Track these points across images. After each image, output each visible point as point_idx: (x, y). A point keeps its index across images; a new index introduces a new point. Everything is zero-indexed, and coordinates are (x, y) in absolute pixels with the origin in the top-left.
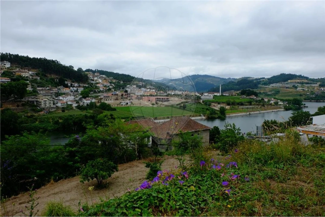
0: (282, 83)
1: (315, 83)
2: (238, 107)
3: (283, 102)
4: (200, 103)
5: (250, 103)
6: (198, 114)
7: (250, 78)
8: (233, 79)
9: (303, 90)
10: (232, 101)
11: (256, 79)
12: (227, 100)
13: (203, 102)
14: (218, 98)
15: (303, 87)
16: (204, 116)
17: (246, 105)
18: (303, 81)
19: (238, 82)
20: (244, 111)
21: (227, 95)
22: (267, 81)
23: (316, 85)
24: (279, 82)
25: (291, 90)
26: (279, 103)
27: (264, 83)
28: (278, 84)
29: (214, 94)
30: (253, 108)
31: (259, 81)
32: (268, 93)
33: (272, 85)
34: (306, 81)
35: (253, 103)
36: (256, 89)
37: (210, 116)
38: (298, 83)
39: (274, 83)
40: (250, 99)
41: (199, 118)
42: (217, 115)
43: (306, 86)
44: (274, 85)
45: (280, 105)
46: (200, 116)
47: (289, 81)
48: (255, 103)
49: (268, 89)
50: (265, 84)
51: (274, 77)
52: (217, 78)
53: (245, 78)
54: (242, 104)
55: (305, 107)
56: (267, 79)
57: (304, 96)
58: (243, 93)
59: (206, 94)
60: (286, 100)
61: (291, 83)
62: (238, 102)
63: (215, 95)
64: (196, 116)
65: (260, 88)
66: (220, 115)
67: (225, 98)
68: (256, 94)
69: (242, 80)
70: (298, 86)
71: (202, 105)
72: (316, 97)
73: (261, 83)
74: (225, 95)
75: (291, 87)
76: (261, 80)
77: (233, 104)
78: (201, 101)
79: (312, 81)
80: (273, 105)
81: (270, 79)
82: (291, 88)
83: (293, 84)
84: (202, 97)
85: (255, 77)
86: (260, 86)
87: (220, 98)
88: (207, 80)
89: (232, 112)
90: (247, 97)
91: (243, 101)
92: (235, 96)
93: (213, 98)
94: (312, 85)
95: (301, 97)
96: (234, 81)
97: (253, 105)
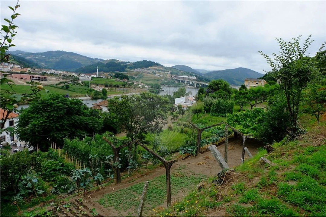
0: (144, 69)
1: (168, 70)
2: (116, 89)
3: (147, 86)
4: (79, 83)
5: (124, 86)
6: (83, 94)
7: (117, 61)
8: (100, 59)
9: (160, 76)
10: (109, 83)
11: (123, 63)
12: (105, 82)
13: (82, 83)
14: (96, 80)
15: (159, 73)
16: (89, 97)
17: (121, 87)
18: (159, 68)
19: (107, 64)
20: (121, 93)
21: (103, 77)
22: (132, 65)
23: (168, 73)
24: (142, 67)
25: (151, 75)
26: (145, 87)
27: (129, 67)
28: (141, 69)
29: (91, 76)
30: (127, 90)
31: (125, 64)
32: (134, 77)
33: (136, 70)
34: (161, 69)
35: (126, 86)
36: (124, 72)
37: (95, 97)
38: (156, 69)
39: (138, 68)
40: (124, 82)
41: (85, 98)
42: (100, 96)
43: (161, 73)
44: (138, 70)
45: (146, 88)
46: (86, 96)
47: (150, 67)
48: (128, 86)
49: (133, 73)
50: (131, 68)
51: (138, 62)
52: (84, 57)
53: (112, 60)
54: (118, 86)
55: (162, 90)
56: (132, 64)
57: (160, 81)
58: (117, 76)
59: (83, 75)
60: (150, 85)
61: (151, 69)
62: (115, 84)
63: (93, 77)
64: (82, 96)
65: (127, 72)
66: (102, 95)
67: (102, 80)
68: (127, 78)
69: (111, 62)
70: (156, 72)
71: (82, 85)
72: (168, 83)
73: (128, 67)
74: (101, 77)
75: (151, 72)
76: (127, 64)
77: (111, 86)
78: (80, 82)
79: (165, 69)
80: (141, 88)
81: (135, 64)
82: (151, 74)
83: (152, 70)
84: (80, 78)
85: (122, 61)
86: (126, 69)
87: (97, 80)
88: (73, 58)
89: (111, 94)
90: (121, 81)
91: (118, 84)
92: (110, 79)
93: (91, 80)
94: (165, 72)
95: (158, 82)
96: (103, 62)
97: (127, 87)
